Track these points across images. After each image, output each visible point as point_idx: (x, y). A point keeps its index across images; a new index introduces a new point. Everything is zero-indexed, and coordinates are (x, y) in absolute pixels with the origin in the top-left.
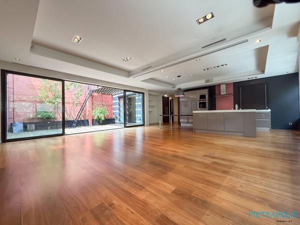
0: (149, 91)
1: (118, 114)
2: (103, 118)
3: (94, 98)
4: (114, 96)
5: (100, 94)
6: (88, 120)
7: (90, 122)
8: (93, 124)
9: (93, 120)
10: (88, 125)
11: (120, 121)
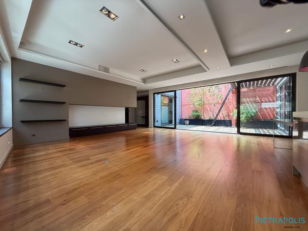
4: (277, 87)
7: (234, 123)
10: (231, 125)
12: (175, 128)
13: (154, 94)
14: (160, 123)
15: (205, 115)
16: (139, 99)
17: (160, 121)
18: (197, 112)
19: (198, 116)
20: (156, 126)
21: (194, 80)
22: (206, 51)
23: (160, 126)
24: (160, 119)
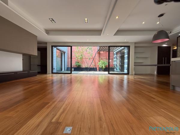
0: (135, 43)
1: (116, 65)
2: (104, 67)
3: (101, 55)
4: (114, 53)
5: (105, 52)
6: (96, 68)
7: (98, 69)
8: (99, 71)
9: (99, 68)
10: (97, 71)
11: (117, 69)
12: (71, 73)
13: (52, 46)
14: (56, 70)
15: (83, 65)
16: (39, 49)
17: (55, 69)
18: (78, 63)
19: (79, 66)
20: (54, 72)
21: (88, 41)
22: (117, 17)
23: (56, 72)
24: (56, 67)
